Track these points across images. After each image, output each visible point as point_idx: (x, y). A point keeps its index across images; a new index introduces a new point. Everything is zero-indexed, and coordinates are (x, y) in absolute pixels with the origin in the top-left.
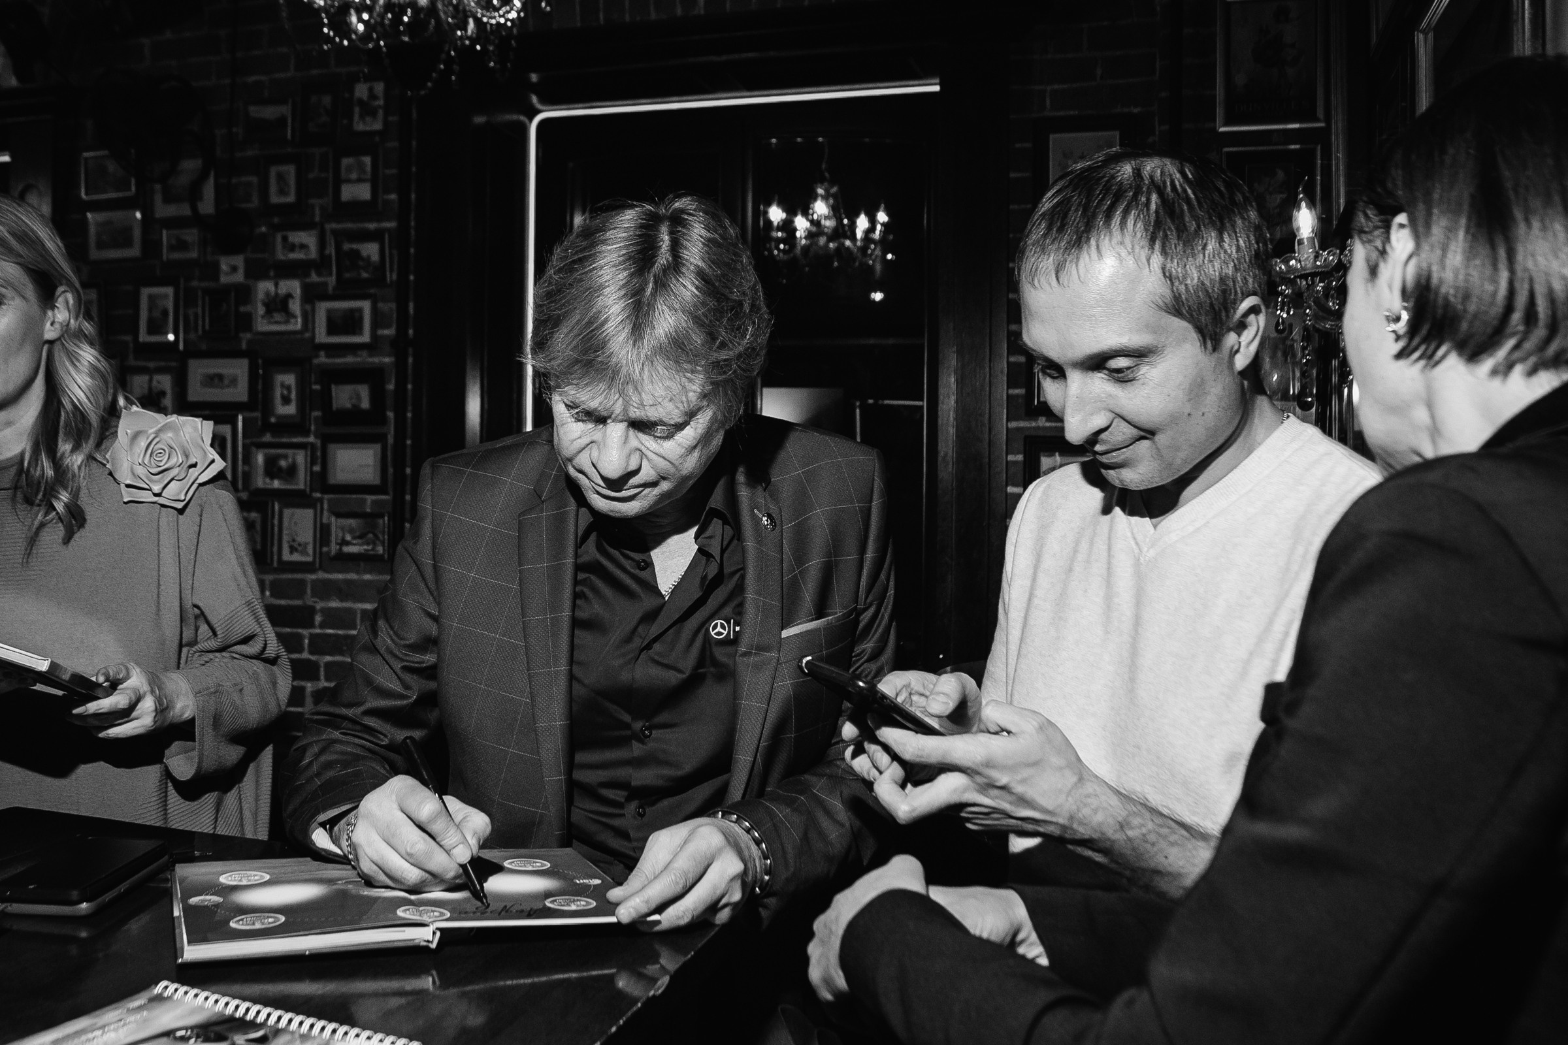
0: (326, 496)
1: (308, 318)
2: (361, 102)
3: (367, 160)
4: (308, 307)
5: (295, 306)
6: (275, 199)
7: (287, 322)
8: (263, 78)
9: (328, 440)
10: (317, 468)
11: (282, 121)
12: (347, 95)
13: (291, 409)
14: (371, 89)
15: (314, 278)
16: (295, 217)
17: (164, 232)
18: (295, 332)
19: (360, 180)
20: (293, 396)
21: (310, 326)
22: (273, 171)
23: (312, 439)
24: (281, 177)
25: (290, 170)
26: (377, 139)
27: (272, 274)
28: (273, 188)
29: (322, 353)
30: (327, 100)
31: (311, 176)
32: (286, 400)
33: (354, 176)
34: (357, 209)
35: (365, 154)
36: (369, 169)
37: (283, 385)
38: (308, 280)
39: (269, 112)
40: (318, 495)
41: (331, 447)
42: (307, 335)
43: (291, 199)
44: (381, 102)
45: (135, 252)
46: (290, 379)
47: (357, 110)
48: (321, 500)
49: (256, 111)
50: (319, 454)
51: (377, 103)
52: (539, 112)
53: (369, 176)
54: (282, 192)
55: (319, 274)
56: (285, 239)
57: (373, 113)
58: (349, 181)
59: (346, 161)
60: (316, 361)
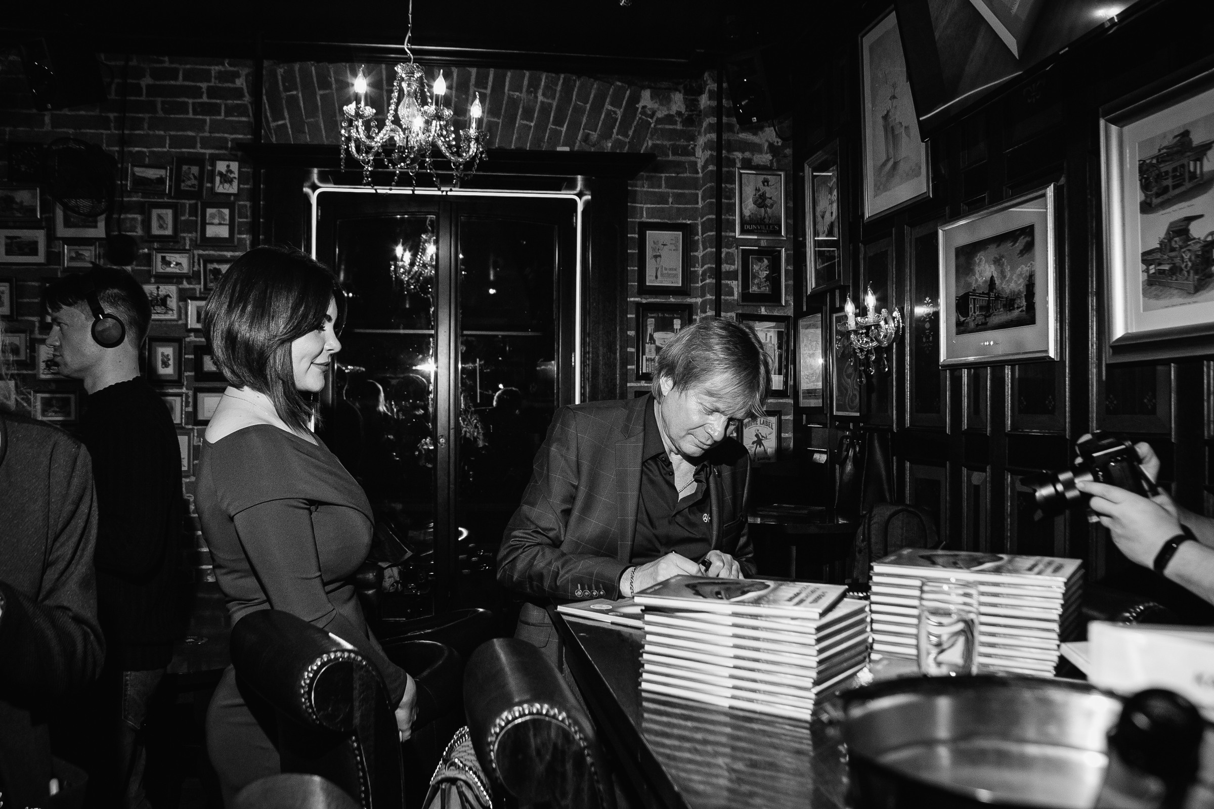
0: (196, 428)
1: (182, 312)
2: (221, 174)
3: (226, 211)
4: (181, 304)
5: (173, 303)
6: (156, 231)
7: (165, 313)
8: (145, 150)
9: (197, 391)
10: (190, 409)
11: (161, 181)
12: (209, 168)
13: (170, 371)
14: (228, 166)
15: (185, 285)
16: (171, 244)
17: (66, 246)
18: (174, 320)
19: (220, 224)
20: (171, 362)
21: (183, 317)
22: (155, 213)
23: (184, 390)
24: (160, 217)
25: (168, 214)
26: (232, 198)
27: (153, 280)
28: (155, 223)
29: (192, 334)
30: (195, 170)
31: (183, 218)
32: (165, 364)
33: (216, 221)
34: (217, 242)
35: (224, 208)
36: (227, 217)
37: (163, 354)
38: (180, 286)
39: (152, 173)
40: (190, 427)
41: (200, 396)
42: (180, 322)
43: (169, 232)
44: (236, 176)
45: (41, 258)
46: (169, 351)
47: (218, 179)
48: (193, 429)
49: (140, 172)
50: (190, 400)
51: (232, 176)
52: (319, 187)
53: (228, 222)
54: (161, 227)
55: (189, 283)
56: (163, 258)
57: (230, 181)
58: (212, 224)
59: (209, 211)
60: (188, 339)
